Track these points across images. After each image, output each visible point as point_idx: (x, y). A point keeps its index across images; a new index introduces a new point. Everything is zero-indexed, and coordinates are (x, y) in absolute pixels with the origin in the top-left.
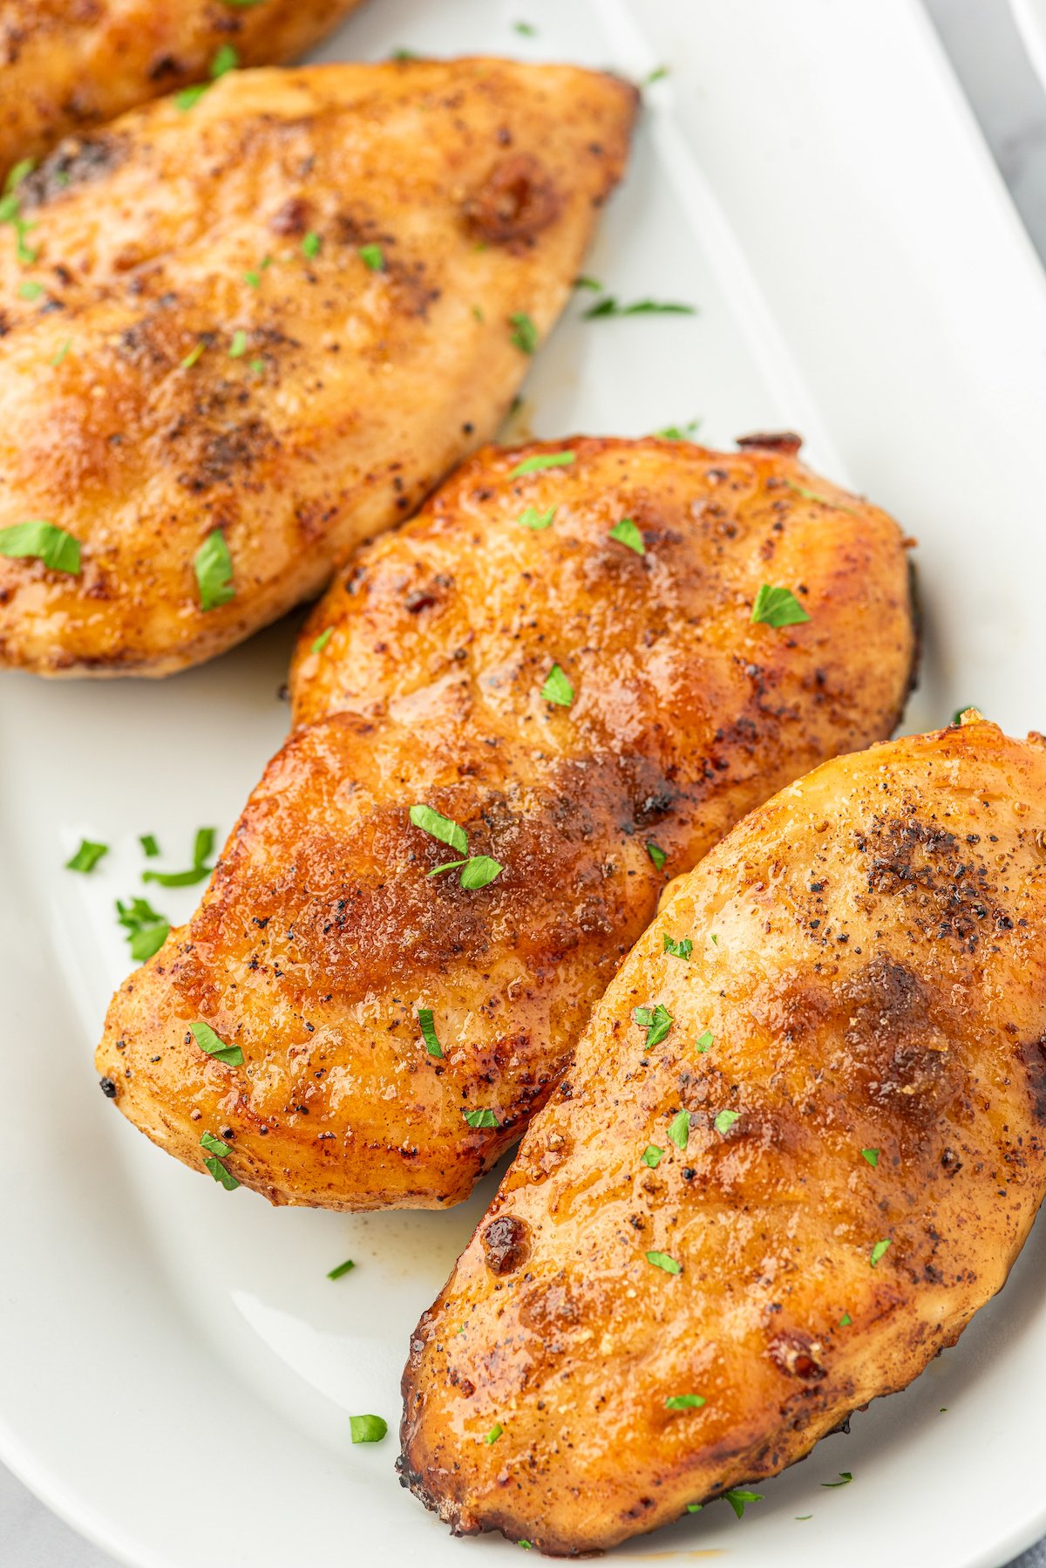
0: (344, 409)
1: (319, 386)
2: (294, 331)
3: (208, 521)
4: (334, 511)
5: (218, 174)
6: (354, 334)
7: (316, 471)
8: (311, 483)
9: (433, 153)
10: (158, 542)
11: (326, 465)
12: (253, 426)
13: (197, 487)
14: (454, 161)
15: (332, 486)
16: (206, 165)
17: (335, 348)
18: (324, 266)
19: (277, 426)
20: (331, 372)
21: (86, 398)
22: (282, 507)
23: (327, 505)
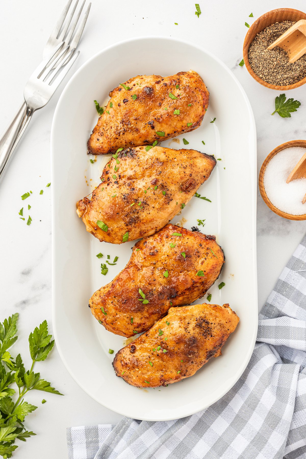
0: (152, 218)
1: (149, 213)
2: (149, 203)
3: (127, 230)
4: (145, 232)
5: (147, 169)
6: (157, 206)
7: (145, 226)
8: (143, 228)
9: (179, 176)
10: (119, 231)
11: (146, 226)
12: (138, 218)
13: (127, 225)
14: (182, 178)
15: (146, 229)
16: (145, 167)
17: (154, 208)
18: (156, 192)
19: (141, 218)
20: (152, 211)
21: (115, 205)
22: (138, 230)
23: (145, 231)
